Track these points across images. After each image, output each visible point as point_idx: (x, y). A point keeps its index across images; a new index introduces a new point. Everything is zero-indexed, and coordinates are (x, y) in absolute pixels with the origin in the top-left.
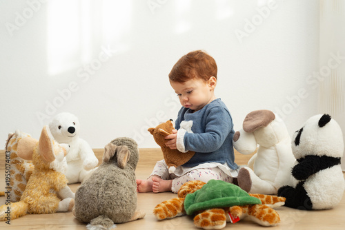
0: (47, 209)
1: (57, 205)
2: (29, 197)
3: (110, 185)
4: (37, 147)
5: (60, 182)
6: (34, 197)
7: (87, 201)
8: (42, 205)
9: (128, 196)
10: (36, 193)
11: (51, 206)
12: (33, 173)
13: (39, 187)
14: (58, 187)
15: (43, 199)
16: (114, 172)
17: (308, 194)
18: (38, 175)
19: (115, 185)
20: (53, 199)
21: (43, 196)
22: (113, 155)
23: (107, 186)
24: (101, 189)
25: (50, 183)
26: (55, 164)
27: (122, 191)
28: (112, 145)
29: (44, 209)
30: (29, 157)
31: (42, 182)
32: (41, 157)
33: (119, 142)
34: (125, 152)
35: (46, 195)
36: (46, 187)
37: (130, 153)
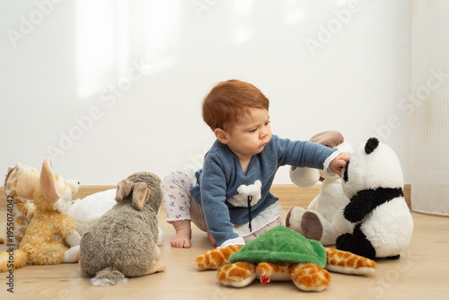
0: (50, 260)
1: (63, 255)
2: (28, 244)
3: (120, 231)
4: (39, 183)
5: (67, 226)
6: (34, 244)
7: (92, 249)
8: (45, 254)
9: (142, 243)
10: (37, 240)
11: (55, 255)
12: (35, 215)
13: (41, 232)
14: (64, 233)
15: (46, 246)
16: (126, 215)
17: (368, 238)
18: (40, 218)
19: (127, 230)
20: (58, 246)
21: (45, 244)
22: (128, 194)
23: (116, 232)
24: (109, 236)
25: (54, 228)
26: (60, 204)
27: (135, 237)
28: (128, 181)
29: (47, 259)
30: (30, 196)
31: (45, 226)
32: (42, 196)
33: (138, 178)
34: (143, 190)
35: (50, 242)
36: (49, 232)
37: (150, 192)
